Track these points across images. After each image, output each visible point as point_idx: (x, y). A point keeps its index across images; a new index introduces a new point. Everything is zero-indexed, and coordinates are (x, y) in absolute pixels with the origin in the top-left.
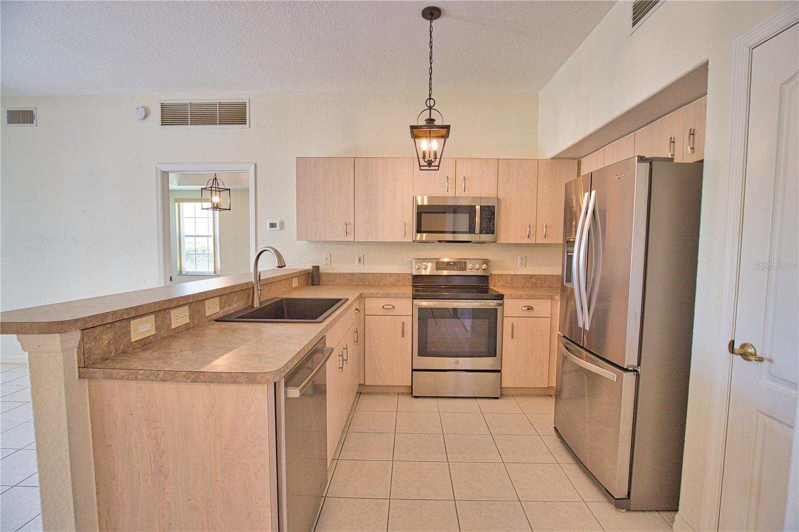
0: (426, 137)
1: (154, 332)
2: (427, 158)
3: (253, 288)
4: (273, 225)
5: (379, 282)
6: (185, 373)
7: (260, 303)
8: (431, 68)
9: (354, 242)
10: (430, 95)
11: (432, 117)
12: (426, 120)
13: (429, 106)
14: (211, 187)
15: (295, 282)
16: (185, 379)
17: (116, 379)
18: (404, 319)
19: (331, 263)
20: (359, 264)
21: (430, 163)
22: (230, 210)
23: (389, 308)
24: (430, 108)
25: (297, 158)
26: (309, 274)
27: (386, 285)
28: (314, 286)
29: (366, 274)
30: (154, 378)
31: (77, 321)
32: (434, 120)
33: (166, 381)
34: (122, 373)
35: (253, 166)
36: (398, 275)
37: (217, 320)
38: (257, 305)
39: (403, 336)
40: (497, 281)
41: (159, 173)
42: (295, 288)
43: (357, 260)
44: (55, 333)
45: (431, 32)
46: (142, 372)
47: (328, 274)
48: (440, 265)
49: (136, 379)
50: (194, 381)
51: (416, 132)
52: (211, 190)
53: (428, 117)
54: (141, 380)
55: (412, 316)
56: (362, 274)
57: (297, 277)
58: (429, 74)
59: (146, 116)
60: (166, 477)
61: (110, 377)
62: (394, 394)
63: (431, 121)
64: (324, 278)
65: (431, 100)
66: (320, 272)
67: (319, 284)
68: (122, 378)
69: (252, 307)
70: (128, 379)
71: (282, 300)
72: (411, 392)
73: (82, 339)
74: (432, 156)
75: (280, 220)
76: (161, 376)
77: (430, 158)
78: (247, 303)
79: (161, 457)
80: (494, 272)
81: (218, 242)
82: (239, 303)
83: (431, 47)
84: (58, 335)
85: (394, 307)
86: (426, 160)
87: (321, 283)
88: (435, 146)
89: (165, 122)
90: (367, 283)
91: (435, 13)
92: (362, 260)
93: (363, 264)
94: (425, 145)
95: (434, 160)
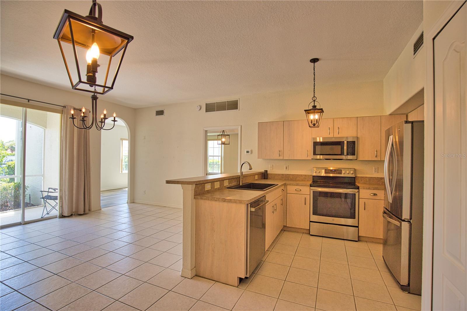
0: (312, 113)
1: (210, 189)
2: (313, 123)
3: (240, 177)
4: (248, 152)
5: (296, 179)
6: (222, 199)
7: (242, 184)
9: (283, 159)
10: (314, 95)
11: (315, 105)
12: (312, 106)
14: (222, 134)
15: (256, 177)
17: (203, 199)
18: (306, 196)
19: (273, 169)
20: (286, 170)
21: (314, 124)
22: (229, 144)
23: (299, 191)
24: (314, 101)
25: (258, 123)
26: (263, 174)
27: (299, 180)
28: (265, 180)
29: (289, 174)
31: (195, 182)
32: (316, 106)
34: (205, 198)
35: (240, 127)
36: (305, 175)
37: (228, 188)
38: (241, 184)
39: (305, 204)
40: (360, 180)
41: (204, 131)
42: (257, 180)
43: (285, 168)
44: (190, 184)
45: (314, 68)
46: (210, 198)
47: (271, 174)
48: (327, 171)
49: (209, 200)
50: (224, 201)
51: (307, 112)
52: (222, 136)
53: (313, 105)
55: (310, 195)
56: (287, 174)
57: (257, 175)
58: (313, 87)
59: (200, 109)
61: (202, 199)
62: (301, 233)
63: (314, 107)
64: (269, 176)
66: (268, 173)
67: (267, 179)
68: (205, 199)
69: (239, 184)
70: (206, 200)
71: (251, 183)
72: (308, 232)
73: (195, 187)
75: (251, 149)
76: (215, 199)
77: (314, 122)
78: (237, 183)
79: (213, 225)
80: (358, 175)
81: (223, 159)
82: (235, 183)
83: (314, 75)
84: (191, 185)
85: (301, 190)
86: (312, 123)
88: (317, 116)
89: (207, 111)
90: (290, 179)
91: (316, 60)
92: (287, 168)
93: (288, 170)
94: (312, 117)
95: (316, 123)
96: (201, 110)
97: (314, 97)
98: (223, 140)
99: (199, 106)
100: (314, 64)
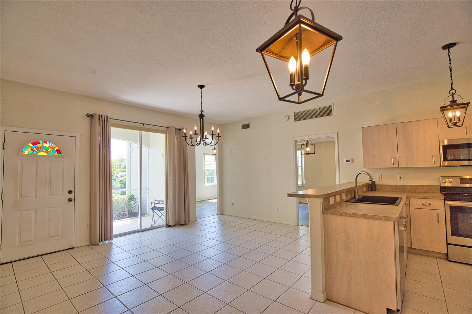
0: (450, 109)
1: (334, 203)
2: (453, 121)
3: (355, 189)
4: (348, 161)
5: (415, 190)
7: (358, 196)
8: (451, 74)
9: (398, 168)
10: (452, 88)
11: (454, 99)
12: (450, 102)
13: (451, 93)
15: (364, 189)
16: (360, 217)
17: (335, 215)
18: (438, 212)
19: (381, 179)
20: (400, 180)
21: (455, 123)
22: (315, 154)
23: (427, 205)
24: (453, 95)
25: (362, 127)
26: (369, 185)
27: (420, 192)
28: (372, 192)
29: (405, 185)
30: (349, 216)
32: (456, 101)
33: (353, 217)
34: (337, 213)
35: (336, 134)
36: (429, 186)
37: (346, 202)
39: (439, 222)
41: (294, 141)
42: (365, 192)
43: (399, 178)
44: (319, 198)
45: (449, 56)
46: (344, 213)
47: (381, 185)
48: (462, 181)
49: (342, 215)
51: (443, 109)
52: (306, 145)
53: (452, 100)
54: (344, 216)
55: (445, 210)
56: (403, 185)
57: (365, 186)
58: (450, 77)
59: (288, 119)
60: (350, 251)
61: (333, 214)
62: (433, 257)
63: (454, 102)
64: (378, 188)
65: (453, 90)
66: (376, 184)
67: (375, 191)
68: (337, 214)
69: (355, 197)
70: (339, 215)
71: (364, 196)
72: (447, 257)
73: (323, 201)
74: (457, 121)
75: (351, 158)
76: (351, 215)
77: (455, 121)
78: (352, 196)
79: (349, 244)
82: (350, 196)
83: (450, 63)
85: (430, 204)
86: (452, 122)
87: (376, 190)
88: (458, 113)
89: (296, 120)
90: (406, 191)
91: (451, 46)
92: (402, 178)
93: (403, 180)
94: (450, 114)
95: (458, 122)
96: (290, 119)
97: (452, 90)
98: (308, 149)
99: (287, 115)
100: (449, 51)
